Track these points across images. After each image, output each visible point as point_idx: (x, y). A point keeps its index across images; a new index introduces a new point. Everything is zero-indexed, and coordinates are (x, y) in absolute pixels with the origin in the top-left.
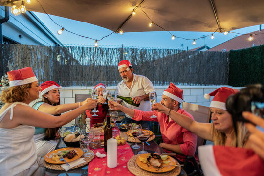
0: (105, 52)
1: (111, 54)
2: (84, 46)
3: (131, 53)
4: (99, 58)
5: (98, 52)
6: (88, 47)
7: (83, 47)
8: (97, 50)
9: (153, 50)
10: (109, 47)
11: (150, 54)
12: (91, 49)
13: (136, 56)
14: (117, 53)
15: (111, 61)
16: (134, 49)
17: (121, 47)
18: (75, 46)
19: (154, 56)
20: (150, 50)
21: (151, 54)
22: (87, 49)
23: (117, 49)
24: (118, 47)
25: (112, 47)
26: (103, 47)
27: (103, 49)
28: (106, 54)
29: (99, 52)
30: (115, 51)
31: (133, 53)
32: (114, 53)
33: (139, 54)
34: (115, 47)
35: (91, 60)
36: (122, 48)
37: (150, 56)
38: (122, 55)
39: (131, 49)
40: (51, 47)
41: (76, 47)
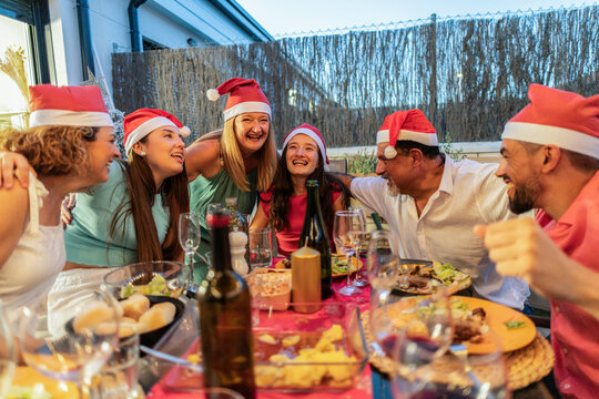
0: (378, 45)
1: (396, 49)
2: (319, 34)
3: (461, 35)
4: (360, 65)
5: (357, 46)
6: (329, 34)
7: (314, 38)
8: (354, 41)
9: (542, 15)
10: (392, 28)
11: (530, 32)
12: (337, 39)
13: (478, 44)
14: (414, 42)
15: (398, 69)
16: (472, 23)
17: (429, 22)
18: (294, 37)
19: (547, 35)
20: (530, 19)
21: (535, 31)
22: (327, 39)
23: (414, 30)
24: (419, 24)
25: (400, 27)
26: (371, 30)
27: (373, 33)
28: (383, 49)
29: (361, 46)
30: (410, 36)
31: (469, 36)
32: (406, 42)
33: (492, 35)
34: (411, 25)
35: (338, 73)
36: (432, 26)
37: (532, 38)
38: (431, 47)
39: (464, 22)
40: (235, 47)
41: (298, 39)
